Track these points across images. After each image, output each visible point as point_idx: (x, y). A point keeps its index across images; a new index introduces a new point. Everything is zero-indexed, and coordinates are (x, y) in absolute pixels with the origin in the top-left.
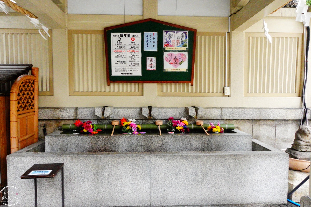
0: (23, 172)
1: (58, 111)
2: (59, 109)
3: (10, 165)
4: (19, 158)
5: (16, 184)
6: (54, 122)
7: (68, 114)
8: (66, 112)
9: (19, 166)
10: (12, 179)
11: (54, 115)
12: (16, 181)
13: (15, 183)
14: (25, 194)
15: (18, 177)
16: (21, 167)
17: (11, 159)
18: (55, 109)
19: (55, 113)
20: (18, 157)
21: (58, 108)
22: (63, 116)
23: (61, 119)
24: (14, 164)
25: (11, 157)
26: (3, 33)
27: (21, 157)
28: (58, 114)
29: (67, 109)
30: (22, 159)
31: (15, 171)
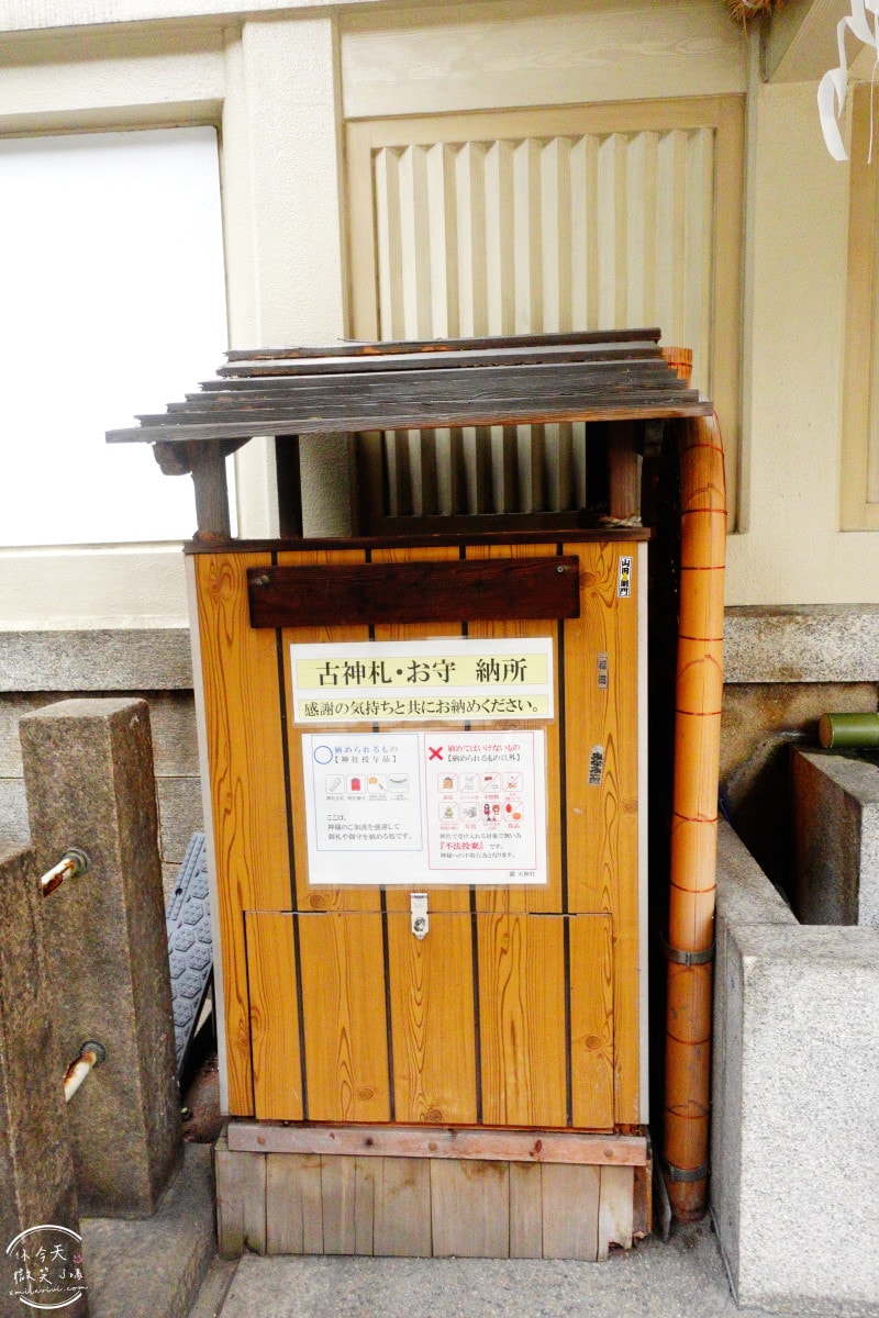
0: (854, 1069)
1: (789, 628)
2: (799, 618)
3: (769, 1018)
4: (831, 974)
5: (802, 1147)
6: (752, 697)
7: (852, 649)
8: (841, 639)
9: (831, 1027)
10: (774, 1114)
11: (764, 655)
12: (799, 1128)
13: (794, 1140)
14: (858, 1213)
15: (821, 1105)
16: (843, 1036)
17: (780, 981)
18: (774, 620)
19: (766, 646)
20: (829, 965)
21: (784, 613)
22: (818, 659)
23: (808, 680)
24: (797, 1014)
25: (775, 970)
26: (428, 147)
27: (847, 973)
28: (786, 652)
29: (850, 619)
30: (853, 986)
31: (798, 1061)
